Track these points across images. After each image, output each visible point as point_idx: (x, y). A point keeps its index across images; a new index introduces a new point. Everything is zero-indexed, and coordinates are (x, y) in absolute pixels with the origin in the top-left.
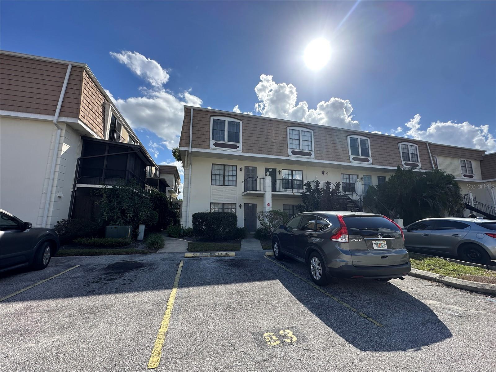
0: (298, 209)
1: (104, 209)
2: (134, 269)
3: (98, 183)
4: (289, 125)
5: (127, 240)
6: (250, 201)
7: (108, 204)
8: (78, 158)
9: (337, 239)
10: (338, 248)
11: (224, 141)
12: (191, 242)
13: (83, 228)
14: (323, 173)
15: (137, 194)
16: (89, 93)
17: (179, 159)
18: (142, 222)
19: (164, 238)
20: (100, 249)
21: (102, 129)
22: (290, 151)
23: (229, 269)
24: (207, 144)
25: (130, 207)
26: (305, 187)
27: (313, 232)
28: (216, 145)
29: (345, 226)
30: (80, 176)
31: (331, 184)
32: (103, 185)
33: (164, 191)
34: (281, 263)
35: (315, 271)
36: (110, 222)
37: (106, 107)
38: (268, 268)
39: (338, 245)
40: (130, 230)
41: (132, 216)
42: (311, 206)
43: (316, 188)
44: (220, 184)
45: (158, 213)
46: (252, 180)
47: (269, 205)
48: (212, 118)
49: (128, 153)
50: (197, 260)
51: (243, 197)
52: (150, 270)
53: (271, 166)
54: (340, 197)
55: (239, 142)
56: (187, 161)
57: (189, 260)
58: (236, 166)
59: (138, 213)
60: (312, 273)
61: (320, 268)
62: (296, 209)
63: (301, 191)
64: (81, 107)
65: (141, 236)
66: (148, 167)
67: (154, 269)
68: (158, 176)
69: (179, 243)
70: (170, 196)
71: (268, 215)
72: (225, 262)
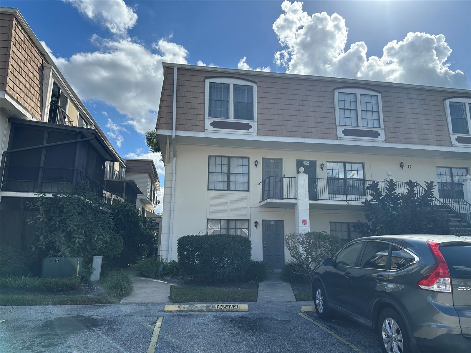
0: (358, 230)
1: (40, 231)
2: (84, 330)
3: (32, 190)
4: (338, 86)
5: (75, 281)
6: (272, 216)
7: (46, 223)
8: (3, 151)
9: (429, 286)
10: (433, 302)
11: (228, 117)
12: (175, 285)
13: (9, 261)
14: (402, 166)
15: (90, 207)
16: (21, 52)
17: (156, 150)
18: (98, 251)
19: (132, 278)
20: (34, 295)
21: (39, 105)
22: (340, 131)
23: (237, 334)
24: (200, 123)
25: (79, 228)
26: (369, 192)
27: (386, 272)
28: (215, 125)
29: (444, 263)
30: (7, 179)
31: (416, 186)
32: (39, 192)
33: (134, 201)
34: (329, 326)
35: (389, 343)
36: (49, 252)
37: (46, 71)
38: (305, 334)
39: (432, 298)
40: (78, 265)
41: (83, 241)
42: (381, 225)
43: (390, 192)
44: (222, 189)
45: (123, 237)
46: (274, 180)
47: (304, 222)
48: (207, 82)
49: (76, 143)
50: (185, 316)
51: (261, 209)
52: (109, 332)
53: (307, 157)
54: (435, 209)
55: (251, 118)
56: (169, 151)
57: (172, 316)
58: (249, 158)
59: (91, 236)
60: (386, 346)
61: (401, 337)
62: (354, 231)
63: (363, 198)
64: (9, 73)
65: (96, 276)
66: (108, 163)
67: (114, 330)
68: (124, 177)
69: (156, 287)
70: (143, 209)
71: (303, 240)
72: (231, 321)
